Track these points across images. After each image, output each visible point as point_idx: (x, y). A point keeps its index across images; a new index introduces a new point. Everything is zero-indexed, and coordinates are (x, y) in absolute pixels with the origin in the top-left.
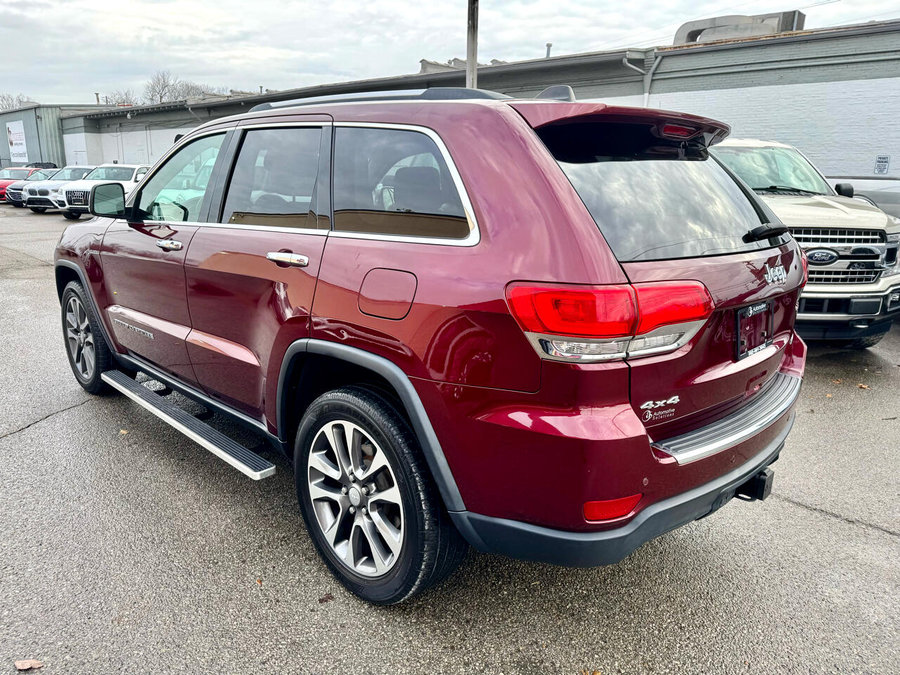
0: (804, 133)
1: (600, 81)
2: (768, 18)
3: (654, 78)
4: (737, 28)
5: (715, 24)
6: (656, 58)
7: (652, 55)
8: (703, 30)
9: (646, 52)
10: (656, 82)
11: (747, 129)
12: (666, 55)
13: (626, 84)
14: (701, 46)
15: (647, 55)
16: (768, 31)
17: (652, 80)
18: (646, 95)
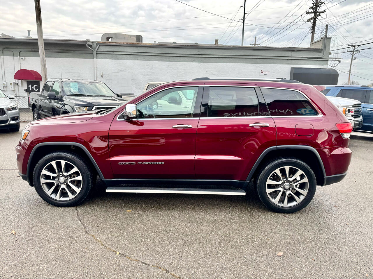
0: (154, 77)
1: (73, 51)
2: (132, 36)
3: (97, 53)
4: (125, 38)
5: (116, 36)
6: (97, 45)
7: (95, 44)
8: (113, 37)
9: (92, 42)
10: (98, 54)
11: (136, 75)
12: (101, 45)
13: (85, 54)
14: (114, 43)
15: (93, 43)
16: (134, 41)
17: (97, 54)
18: (95, 59)
